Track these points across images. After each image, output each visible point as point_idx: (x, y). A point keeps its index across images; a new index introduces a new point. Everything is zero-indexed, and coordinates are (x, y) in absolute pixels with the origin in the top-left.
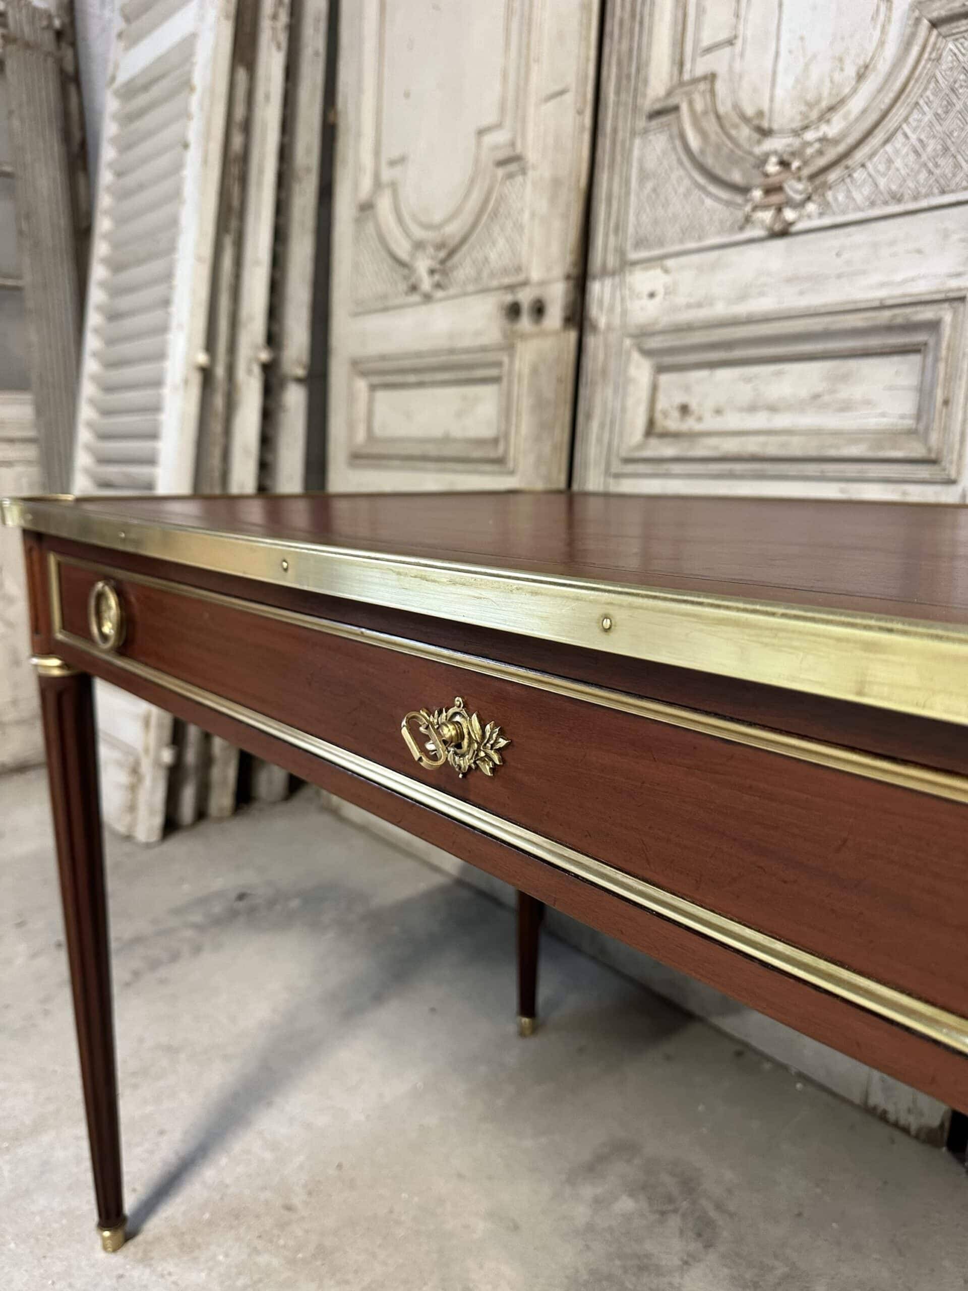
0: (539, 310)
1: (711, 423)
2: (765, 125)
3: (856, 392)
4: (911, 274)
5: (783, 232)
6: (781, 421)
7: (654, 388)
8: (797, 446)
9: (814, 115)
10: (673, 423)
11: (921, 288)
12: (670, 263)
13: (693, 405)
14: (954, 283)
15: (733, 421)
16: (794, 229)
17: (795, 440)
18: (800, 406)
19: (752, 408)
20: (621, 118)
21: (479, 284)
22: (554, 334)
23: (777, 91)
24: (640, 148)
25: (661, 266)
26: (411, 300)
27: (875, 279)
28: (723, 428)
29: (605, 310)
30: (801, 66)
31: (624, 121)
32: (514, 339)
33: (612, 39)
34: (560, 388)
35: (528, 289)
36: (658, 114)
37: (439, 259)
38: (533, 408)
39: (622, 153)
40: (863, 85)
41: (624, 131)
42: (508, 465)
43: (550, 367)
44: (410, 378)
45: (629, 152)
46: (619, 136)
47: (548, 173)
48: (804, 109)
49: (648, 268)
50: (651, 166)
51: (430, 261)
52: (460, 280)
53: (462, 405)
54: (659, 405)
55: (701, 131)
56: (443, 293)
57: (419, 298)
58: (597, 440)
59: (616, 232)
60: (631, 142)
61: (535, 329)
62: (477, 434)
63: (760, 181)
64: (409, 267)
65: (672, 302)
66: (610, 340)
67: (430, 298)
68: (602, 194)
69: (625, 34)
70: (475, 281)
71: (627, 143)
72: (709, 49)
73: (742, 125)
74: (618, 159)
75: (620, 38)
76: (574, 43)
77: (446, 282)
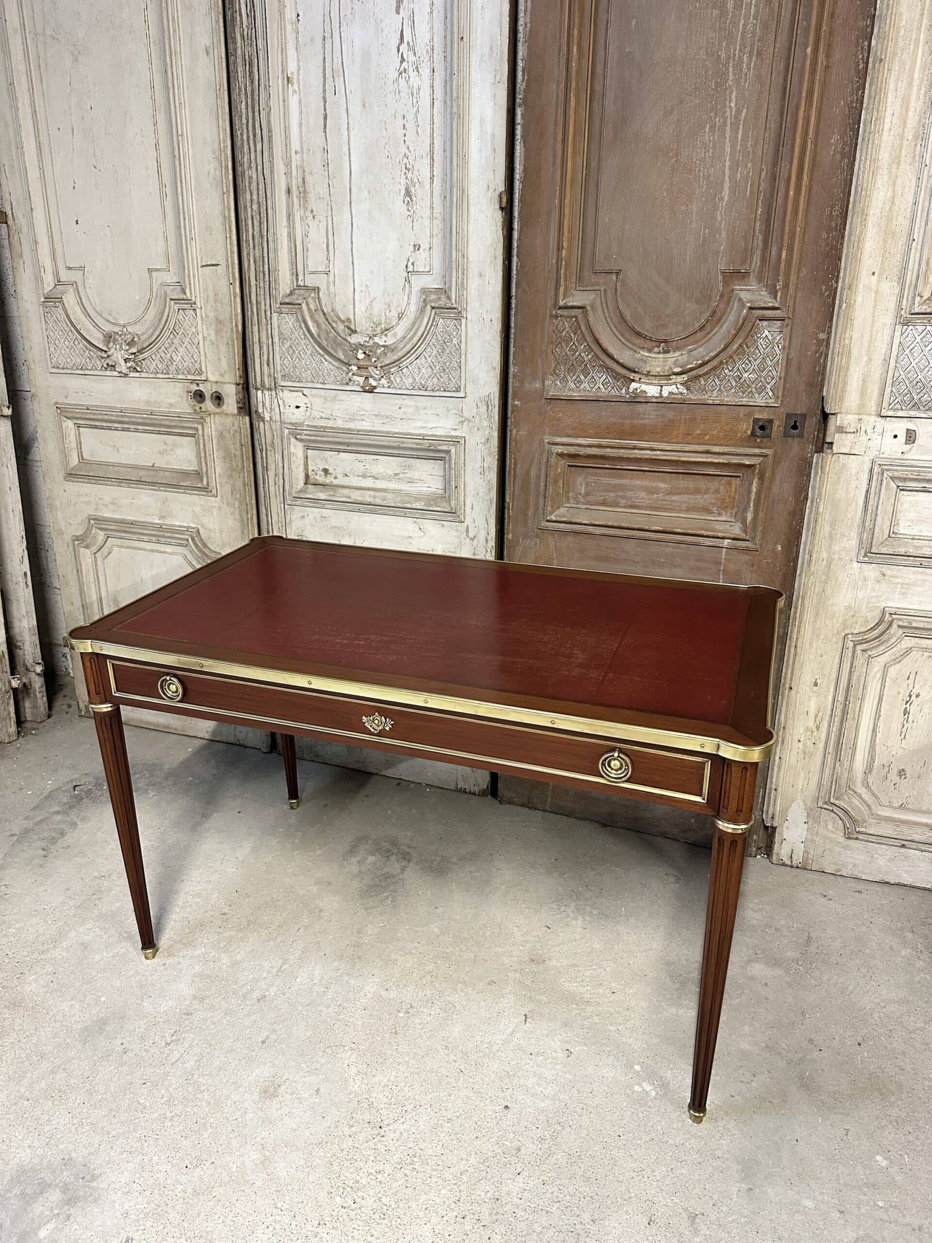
0: (218, 399)
1: (342, 481)
2: (353, 327)
3: (415, 474)
4: (434, 425)
5: (371, 391)
6: (379, 484)
7: (307, 457)
8: (390, 499)
9: (378, 330)
10: (321, 478)
11: (440, 432)
12: (305, 391)
13: (331, 470)
14: (454, 433)
15: (355, 481)
16: (375, 391)
17: (390, 496)
18: (388, 478)
19: (364, 476)
20: (262, 297)
21: (168, 374)
22: (233, 415)
23: (356, 310)
24: (278, 320)
25: (302, 391)
26: (108, 373)
27: (419, 424)
28: (350, 484)
29: (268, 409)
30: (368, 302)
31: (265, 299)
32: (203, 415)
33: (249, 245)
34: (244, 450)
35: (208, 384)
36: (288, 304)
37: (130, 351)
38: (224, 458)
39: (266, 318)
40: (402, 323)
41: (265, 305)
42: (211, 492)
43: (233, 435)
44: (116, 425)
45: (271, 319)
46: (263, 307)
47: (212, 315)
48: (372, 325)
49: (294, 391)
50: (287, 333)
51: (122, 352)
52: (152, 368)
53: (164, 447)
54: (310, 468)
55: (316, 322)
56: (137, 375)
57: (115, 373)
58: (275, 484)
59: (268, 365)
60: (271, 313)
61: (218, 410)
62: (182, 468)
63: (355, 361)
64: (106, 352)
65: (311, 414)
66: (274, 428)
67: (126, 375)
68: (256, 340)
69: (256, 245)
70: (165, 371)
71: (268, 313)
72: (313, 273)
73: (339, 323)
74: (264, 320)
75: (254, 246)
76: (219, 236)
77: (141, 368)
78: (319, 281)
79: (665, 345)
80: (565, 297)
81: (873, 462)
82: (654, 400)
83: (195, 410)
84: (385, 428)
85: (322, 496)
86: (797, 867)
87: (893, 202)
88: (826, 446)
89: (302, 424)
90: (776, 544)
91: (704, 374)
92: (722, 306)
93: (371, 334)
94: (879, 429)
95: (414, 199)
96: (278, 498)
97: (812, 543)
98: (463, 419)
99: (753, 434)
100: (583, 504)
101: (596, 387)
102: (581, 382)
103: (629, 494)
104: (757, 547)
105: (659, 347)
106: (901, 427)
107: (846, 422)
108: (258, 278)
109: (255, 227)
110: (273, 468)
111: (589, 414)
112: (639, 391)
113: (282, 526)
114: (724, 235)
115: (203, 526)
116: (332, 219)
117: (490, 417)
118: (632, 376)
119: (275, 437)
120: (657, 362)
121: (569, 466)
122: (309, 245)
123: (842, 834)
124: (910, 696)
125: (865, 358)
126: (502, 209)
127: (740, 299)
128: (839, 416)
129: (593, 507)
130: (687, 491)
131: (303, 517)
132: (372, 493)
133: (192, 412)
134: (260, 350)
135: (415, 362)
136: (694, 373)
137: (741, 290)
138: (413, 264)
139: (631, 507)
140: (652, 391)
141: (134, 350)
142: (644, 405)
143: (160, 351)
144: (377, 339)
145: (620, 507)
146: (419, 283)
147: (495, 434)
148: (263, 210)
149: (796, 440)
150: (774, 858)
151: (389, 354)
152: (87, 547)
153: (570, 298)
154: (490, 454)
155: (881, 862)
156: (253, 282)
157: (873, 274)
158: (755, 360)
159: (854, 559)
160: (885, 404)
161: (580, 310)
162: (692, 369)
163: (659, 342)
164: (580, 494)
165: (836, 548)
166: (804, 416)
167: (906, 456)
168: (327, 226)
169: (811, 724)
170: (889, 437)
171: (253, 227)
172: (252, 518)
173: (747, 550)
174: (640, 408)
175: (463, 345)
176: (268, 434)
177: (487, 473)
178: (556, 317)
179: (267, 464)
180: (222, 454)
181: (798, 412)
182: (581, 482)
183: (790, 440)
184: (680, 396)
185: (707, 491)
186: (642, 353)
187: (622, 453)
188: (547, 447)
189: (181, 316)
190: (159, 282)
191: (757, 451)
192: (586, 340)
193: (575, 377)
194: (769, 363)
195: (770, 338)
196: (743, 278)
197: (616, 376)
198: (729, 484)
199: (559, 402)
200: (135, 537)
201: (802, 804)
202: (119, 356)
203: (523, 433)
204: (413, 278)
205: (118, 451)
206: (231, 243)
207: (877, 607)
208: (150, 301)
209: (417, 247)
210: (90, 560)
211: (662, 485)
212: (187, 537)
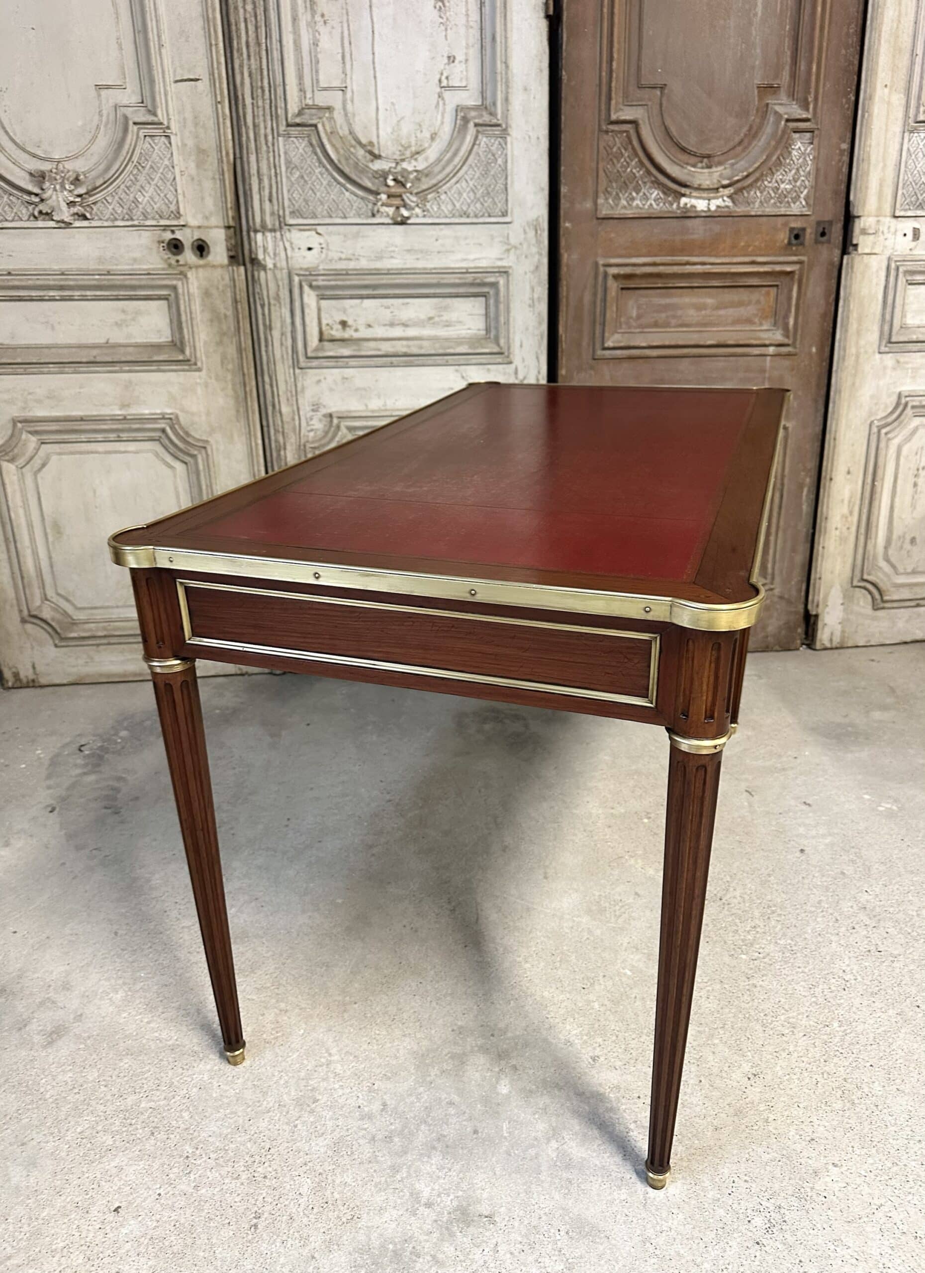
0: (201, 248)
1: (364, 333)
2: (376, 152)
3: (453, 316)
4: (478, 256)
5: (403, 222)
6: (411, 332)
7: (319, 310)
8: (426, 347)
9: (408, 153)
10: (337, 333)
11: (484, 264)
12: (320, 229)
13: (350, 322)
14: (499, 263)
15: (380, 332)
16: (409, 222)
17: (425, 343)
18: (422, 324)
19: (392, 325)
20: (261, 118)
21: (132, 219)
22: (222, 266)
23: (381, 132)
24: (285, 145)
25: (315, 230)
26: (40, 224)
27: (459, 256)
28: (375, 336)
29: (272, 256)
30: (395, 121)
31: (265, 121)
32: (182, 269)
33: (242, 54)
34: (239, 307)
35: (187, 231)
36: (298, 125)
37: (76, 192)
38: (211, 321)
39: (266, 144)
40: (434, 144)
41: (266, 128)
42: (195, 364)
43: (223, 291)
44: (52, 293)
45: (273, 145)
46: (262, 131)
47: (190, 143)
48: (400, 148)
49: (304, 230)
50: (296, 160)
51: (65, 193)
52: (107, 214)
53: (123, 316)
54: (324, 322)
55: (333, 146)
56: (85, 223)
57: (52, 224)
58: (282, 344)
59: (270, 200)
60: (273, 138)
61: (202, 262)
62: (148, 340)
63: (385, 189)
64: (36, 195)
65: (327, 255)
66: (279, 276)
67: (68, 225)
68: (254, 170)
69: (252, 54)
70: (127, 217)
71: (270, 138)
72: (325, 89)
73: (358, 147)
74: (264, 148)
75: (249, 56)
76: (199, 43)
77: (91, 214)
78: (334, 99)
79: (708, 159)
80: (616, 111)
81: (889, 259)
82: (704, 214)
83: (170, 265)
84: (420, 264)
85: (346, 352)
86: (837, 648)
87: (899, 21)
88: (851, 248)
89: (316, 268)
90: (811, 346)
91: (748, 186)
92: (758, 120)
93: (398, 158)
94: (892, 230)
95: (447, 4)
96: (286, 362)
97: (845, 339)
98: (509, 247)
99: (790, 243)
100: (636, 328)
101: (648, 203)
102: (633, 199)
103: (679, 313)
104: (797, 350)
105: (702, 162)
106: (908, 226)
107: (867, 224)
108: (255, 96)
109: (250, 33)
110: (279, 325)
111: (640, 232)
112: (689, 206)
113: (292, 396)
114: (758, 51)
115: (183, 410)
116: (349, 26)
117: (539, 242)
118: (683, 190)
119: (281, 287)
120: (704, 176)
121: (622, 289)
122: (319, 56)
123: (870, 607)
124: (918, 470)
125: (881, 165)
126: (548, 17)
127: (776, 113)
128: (862, 219)
129: (646, 330)
130: (733, 305)
131: (319, 381)
132: (404, 343)
133: (166, 266)
134: (260, 183)
135: (455, 188)
136: (739, 185)
137: (775, 104)
138: (447, 78)
139: (682, 325)
140: (701, 205)
141: (82, 190)
142: (693, 220)
143: (120, 191)
144: (405, 165)
145: (670, 327)
146: (454, 99)
147: (545, 261)
148: (260, 12)
149: (826, 245)
150: (818, 646)
151: (423, 179)
152: (12, 460)
153: (620, 113)
154: (539, 283)
155: (901, 624)
156: (248, 100)
157: (886, 86)
158: (790, 171)
159: (877, 351)
160: (898, 206)
161: (629, 126)
162: (738, 181)
163: (703, 157)
164: (631, 318)
165: (862, 342)
166: (831, 223)
167: (914, 252)
168: (342, 33)
169: (845, 510)
170: (900, 234)
171: (247, 32)
172: (251, 391)
173: (789, 355)
174: (689, 223)
175: (509, 167)
176: (272, 286)
177: (536, 303)
178: (607, 132)
179: (270, 321)
180: (207, 315)
181: (826, 219)
182: (633, 305)
183: (820, 246)
184: (726, 209)
185: (750, 303)
186: (689, 168)
187: (676, 269)
188: (601, 269)
189: (147, 145)
190: (111, 102)
191: (794, 258)
192: (636, 155)
193: (627, 195)
194: (802, 173)
195: (802, 149)
196: (775, 93)
197: (666, 191)
198: (768, 294)
199: (611, 221)
200: (83, 437)
201: (839, 587)
202: (60, 199)
203: (575, 256)
204: (447, 95)
205: (53, 328)
206: (217, 52)
207: (894, 393)
208: (98, 127)
209: (451, 59)
210: (15, 478)
211: (709, 301)
212: (163, 426)
